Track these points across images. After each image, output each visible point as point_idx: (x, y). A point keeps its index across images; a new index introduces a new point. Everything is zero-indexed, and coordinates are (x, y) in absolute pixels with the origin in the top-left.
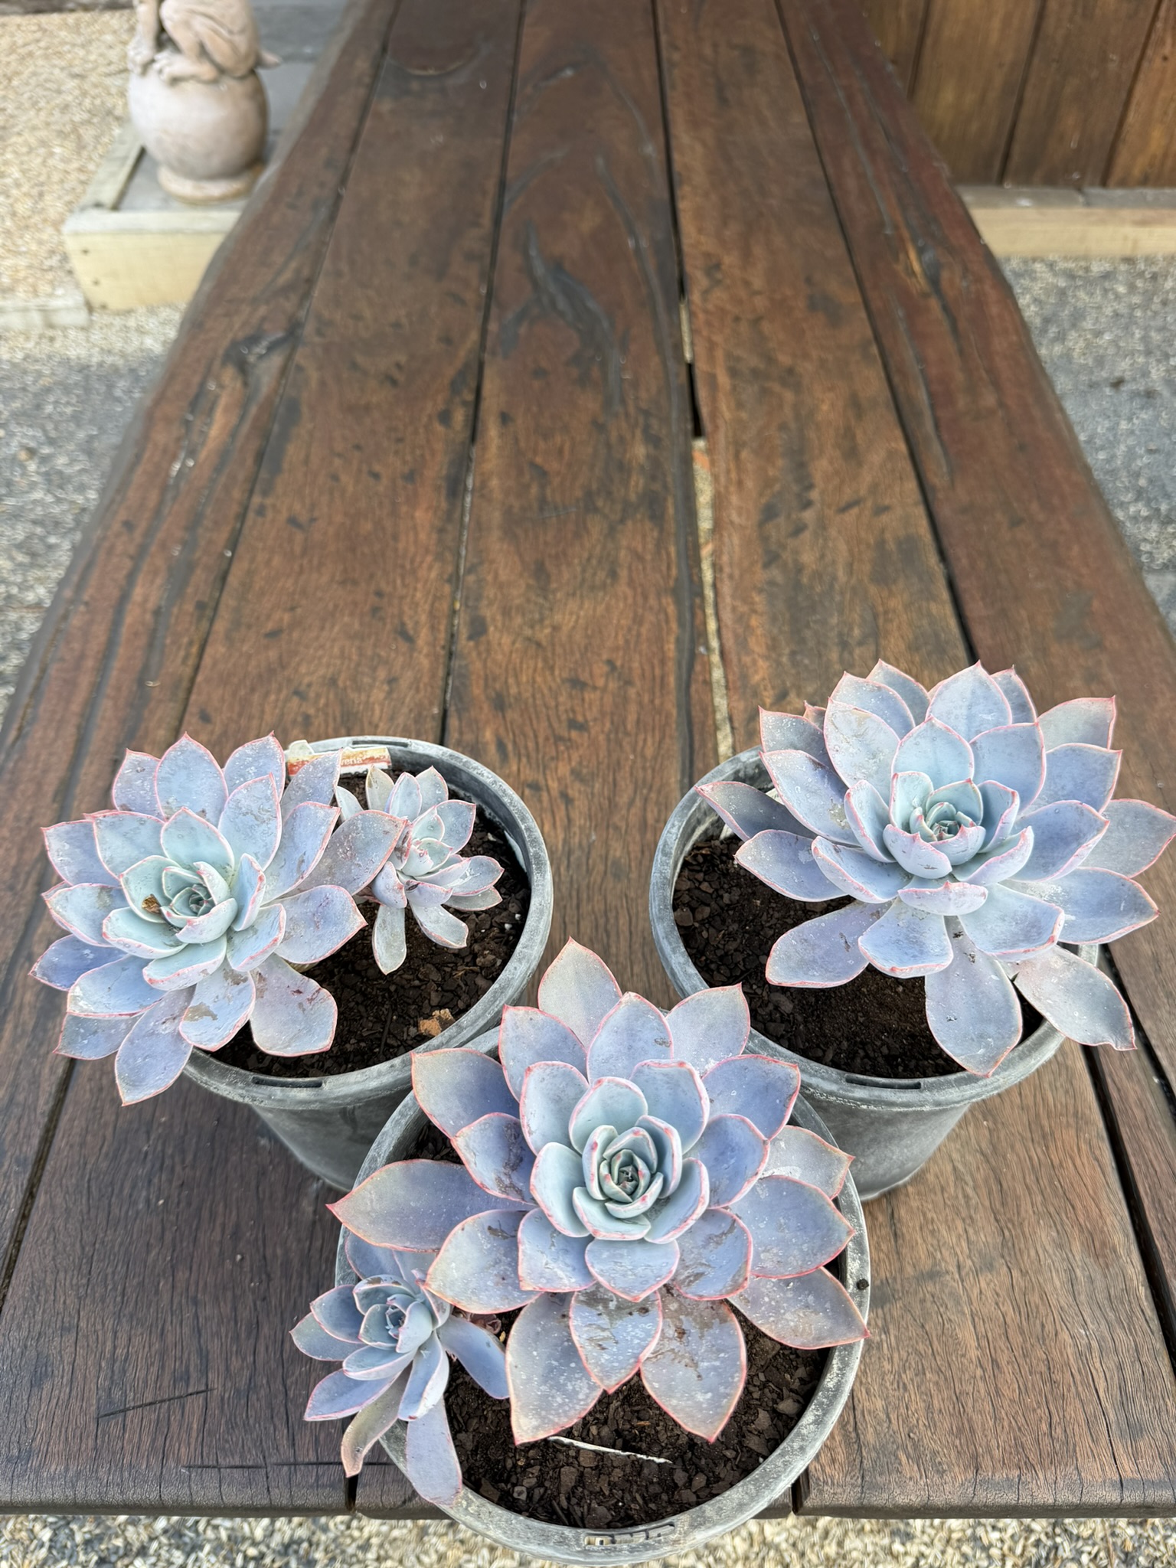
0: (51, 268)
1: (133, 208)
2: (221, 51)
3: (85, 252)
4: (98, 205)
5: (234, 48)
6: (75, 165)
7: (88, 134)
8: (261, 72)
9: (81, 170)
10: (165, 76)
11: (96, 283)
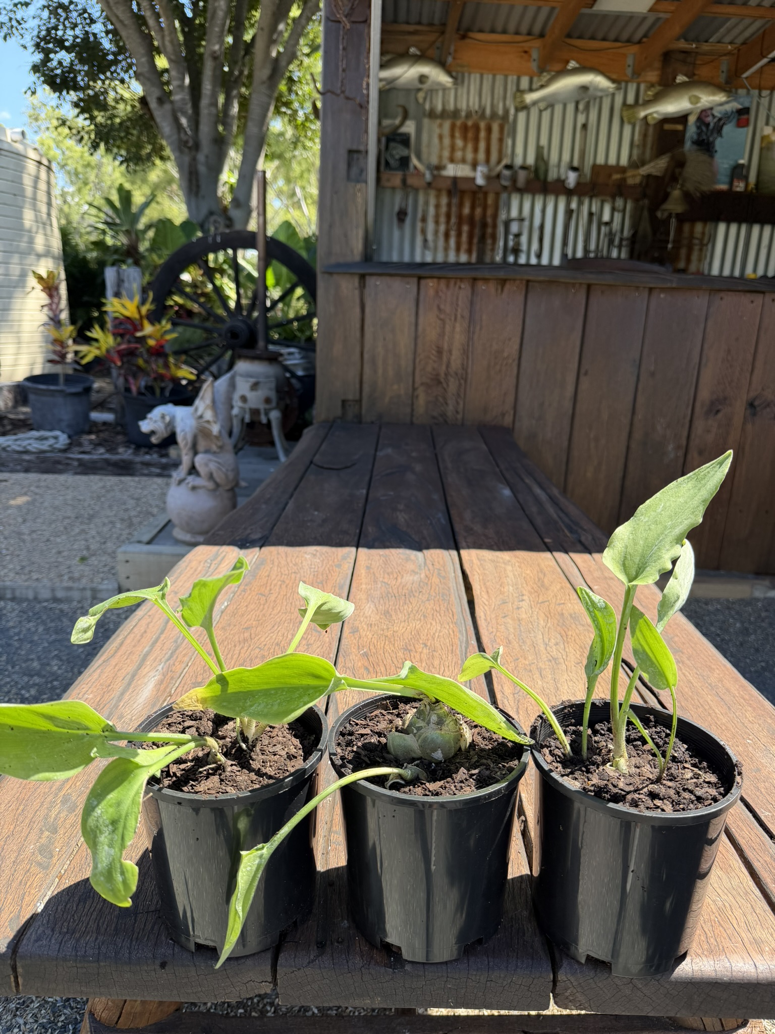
0: (103, 572)
1: (158, 544)
2: (219, 477)
3: (127, 561)
4: (139, 542)
5: (227, 476)
6: (127, 531)
7: (135, 520)
8: (237, 490)
9: (130, 534)
10: (190, 485)
11: (128, 578)
